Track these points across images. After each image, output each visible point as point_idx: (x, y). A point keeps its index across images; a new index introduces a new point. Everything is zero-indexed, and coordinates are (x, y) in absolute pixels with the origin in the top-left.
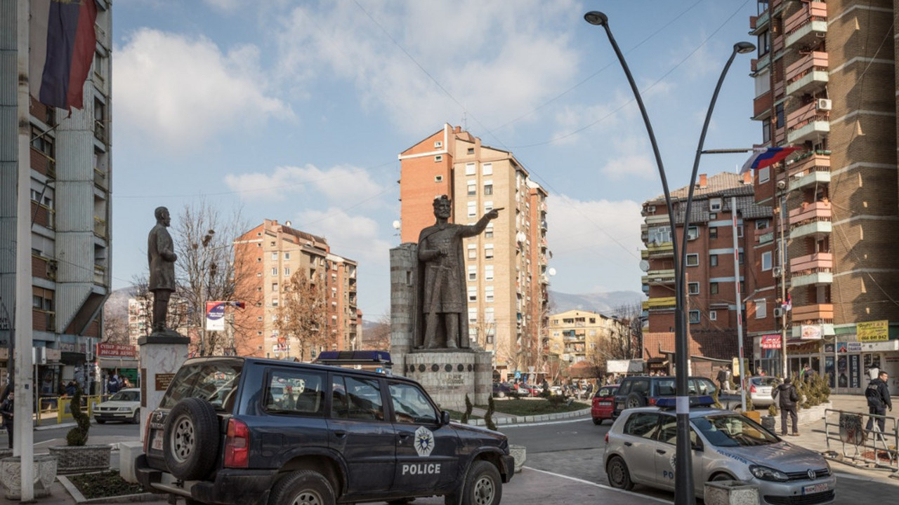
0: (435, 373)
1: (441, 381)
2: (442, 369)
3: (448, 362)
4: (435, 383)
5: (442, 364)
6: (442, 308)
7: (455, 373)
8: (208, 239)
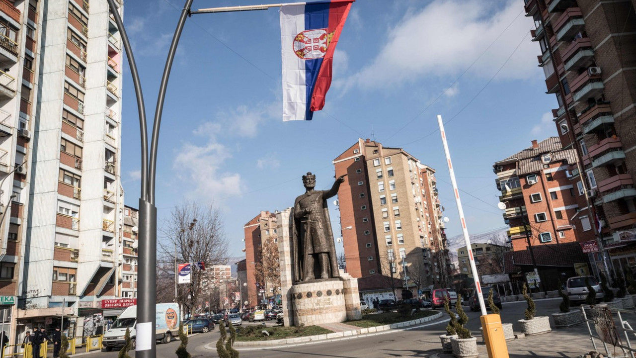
0: (310, 299)
1: (314, 304)
2: (314, 295)
3: (319, 290)
4: (310, 307)
5: (314, 292)
6: (314, 250)
7: (325, 297)
8: (193, 225)
